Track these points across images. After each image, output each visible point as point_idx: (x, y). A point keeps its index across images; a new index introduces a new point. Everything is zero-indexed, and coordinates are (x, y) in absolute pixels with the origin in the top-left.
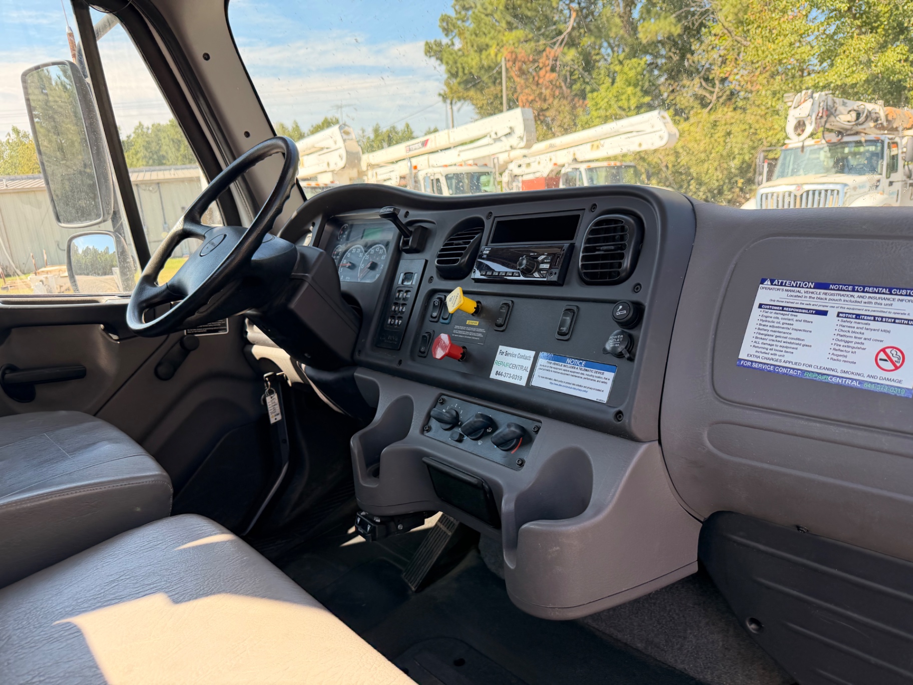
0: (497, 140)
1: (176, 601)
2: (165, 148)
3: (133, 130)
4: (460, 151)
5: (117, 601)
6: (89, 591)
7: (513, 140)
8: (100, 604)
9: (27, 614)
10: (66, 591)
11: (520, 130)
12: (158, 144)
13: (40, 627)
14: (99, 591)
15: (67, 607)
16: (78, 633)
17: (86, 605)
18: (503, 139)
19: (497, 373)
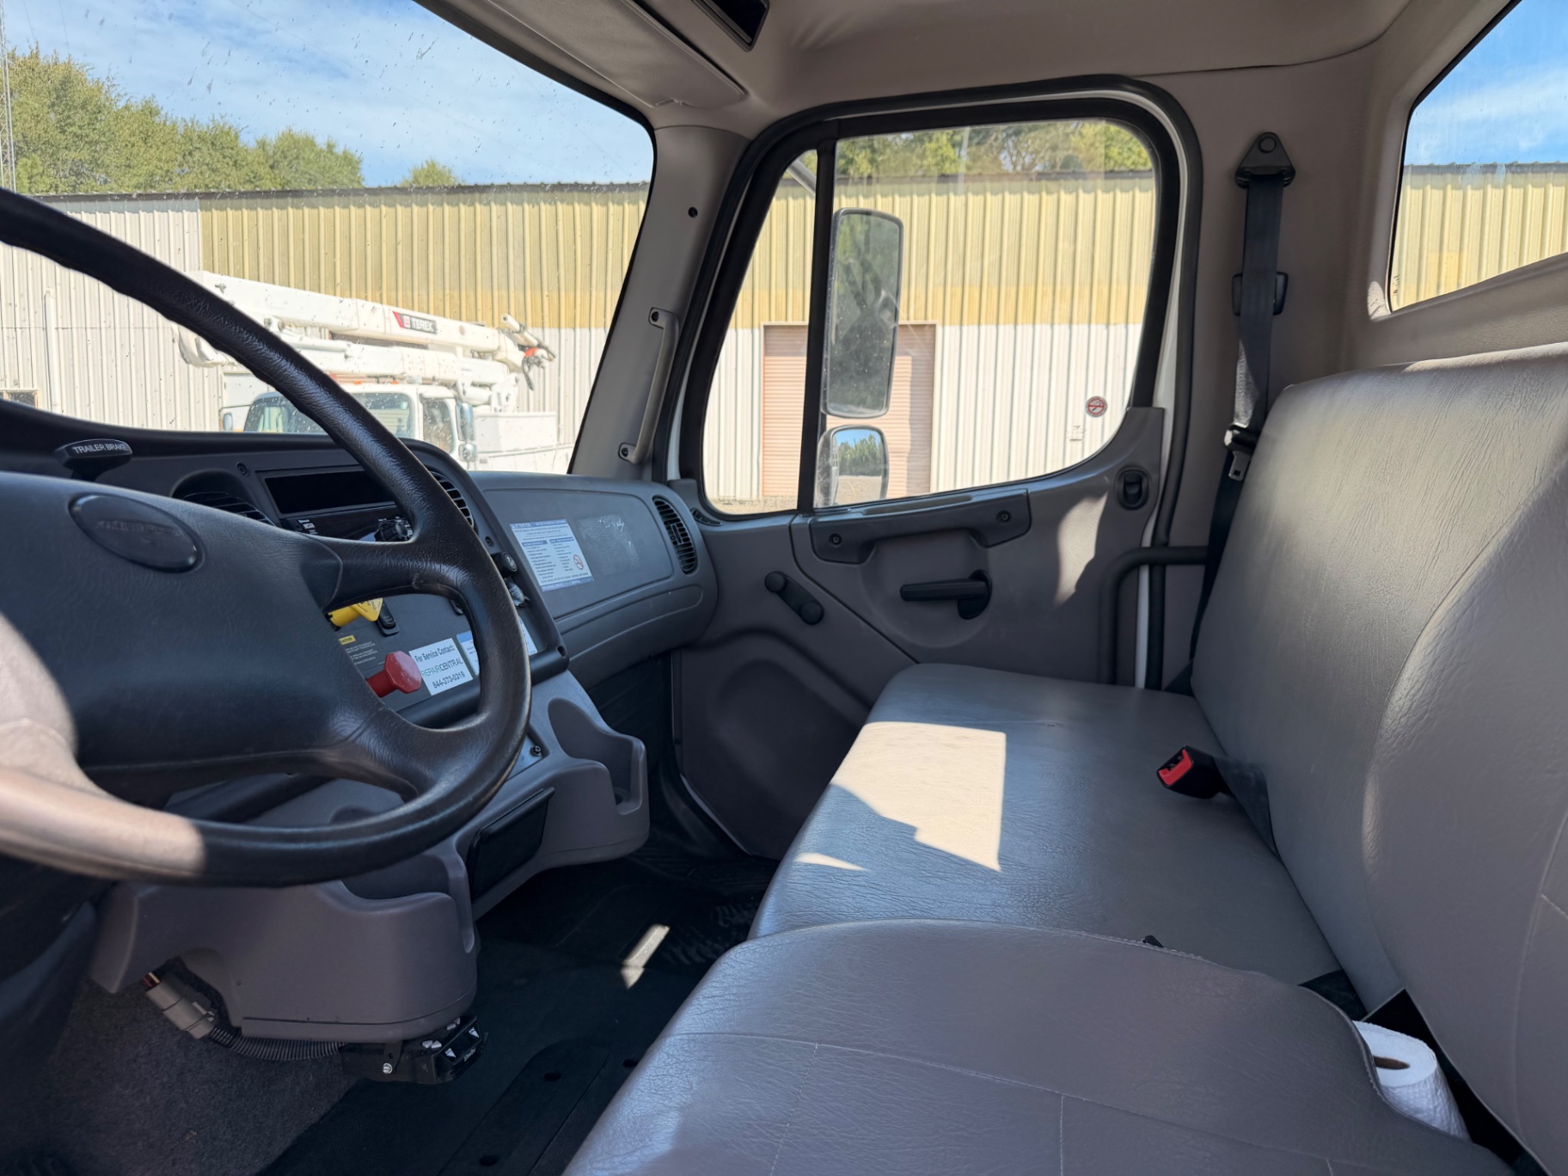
1: (913, 830)
5: (952, 858)
6: (967, 885)
8: (967, 866)
9: (1038, 907)
10: (989, 902)
13: (1030, 885)
14: (959, 878)
15: (997, 885)
16: (1002, 858)
17: (980, 874)
19: (436, 685)
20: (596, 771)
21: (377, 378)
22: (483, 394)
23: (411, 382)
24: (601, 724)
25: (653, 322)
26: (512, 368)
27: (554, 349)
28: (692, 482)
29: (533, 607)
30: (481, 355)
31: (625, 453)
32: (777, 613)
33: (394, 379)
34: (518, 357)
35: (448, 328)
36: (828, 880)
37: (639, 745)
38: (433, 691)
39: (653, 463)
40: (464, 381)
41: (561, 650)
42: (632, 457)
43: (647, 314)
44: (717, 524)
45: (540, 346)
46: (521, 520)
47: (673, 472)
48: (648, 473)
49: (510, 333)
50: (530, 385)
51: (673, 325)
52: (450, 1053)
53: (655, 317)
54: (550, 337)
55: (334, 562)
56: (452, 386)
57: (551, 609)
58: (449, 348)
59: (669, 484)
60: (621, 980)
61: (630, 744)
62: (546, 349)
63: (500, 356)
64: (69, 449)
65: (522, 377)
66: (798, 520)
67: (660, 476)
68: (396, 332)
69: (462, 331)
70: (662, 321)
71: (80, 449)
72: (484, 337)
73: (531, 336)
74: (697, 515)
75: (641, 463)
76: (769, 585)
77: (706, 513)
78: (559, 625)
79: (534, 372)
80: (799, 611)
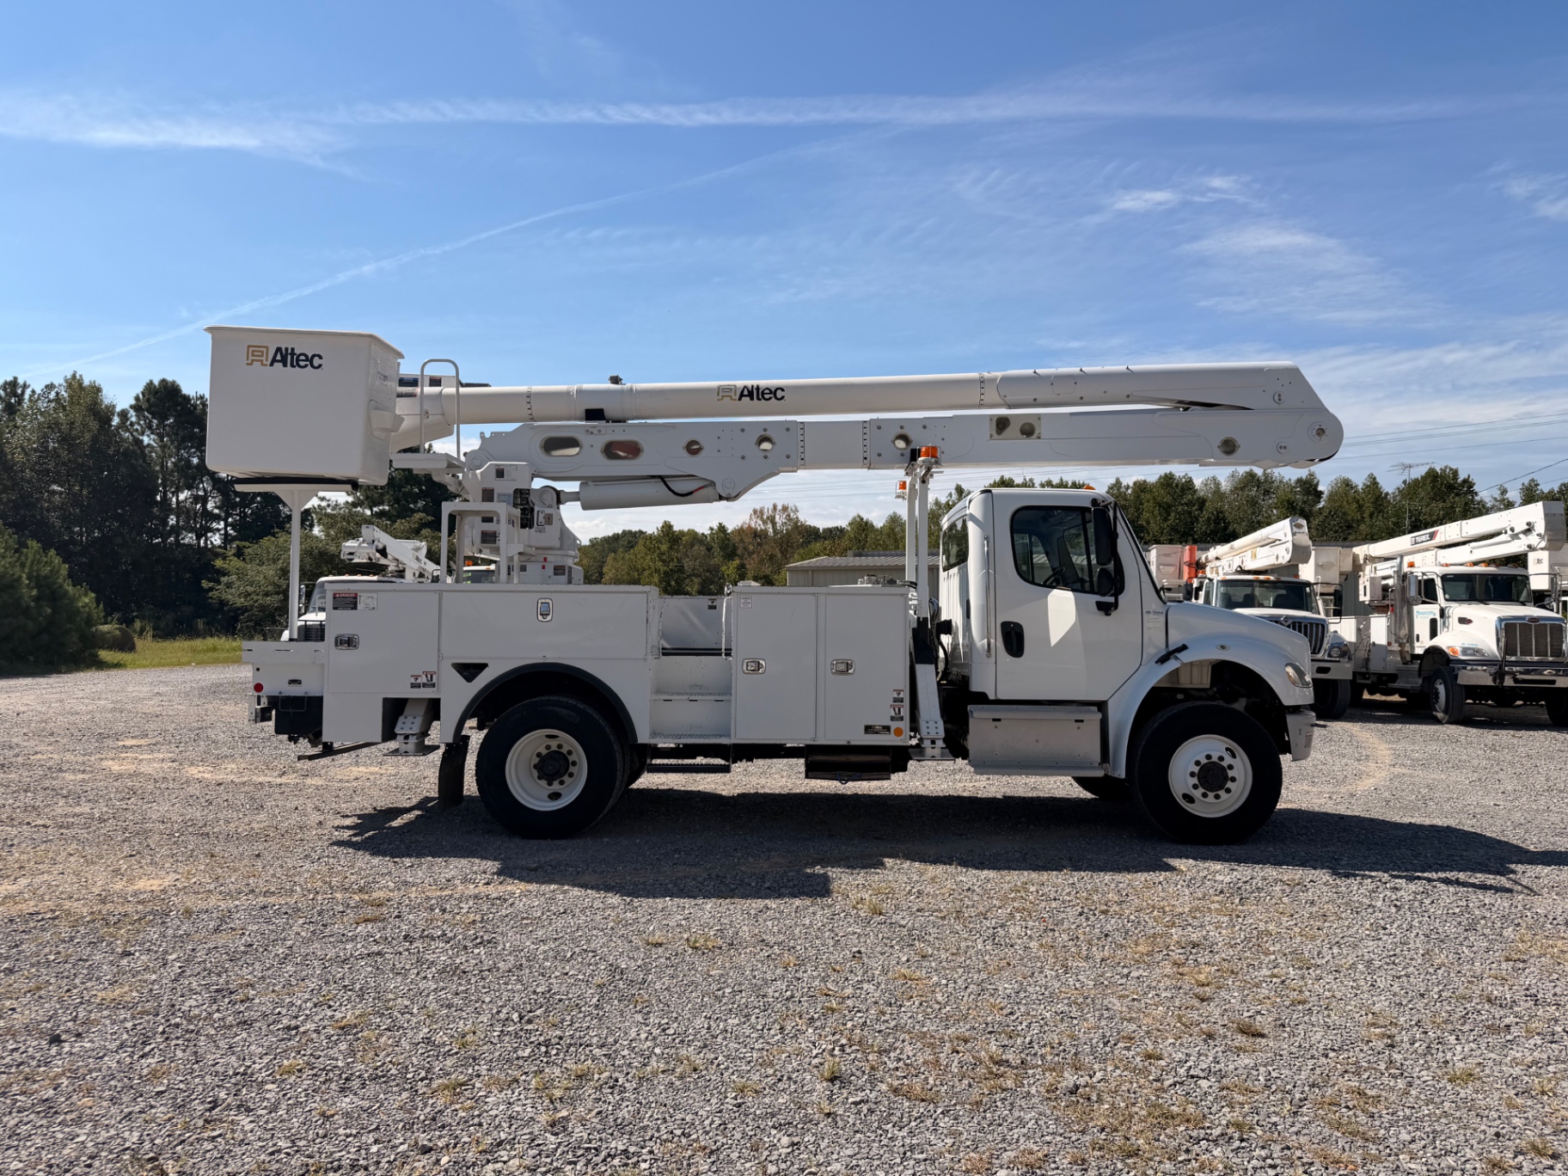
0: (1515, 537)
2: (1146, 515)
3: (1106, 489)
4: (1474, 548)
7: (1533, 539)
11: (1540, 527)
12: (1138, 509)
18: (1521, 536)
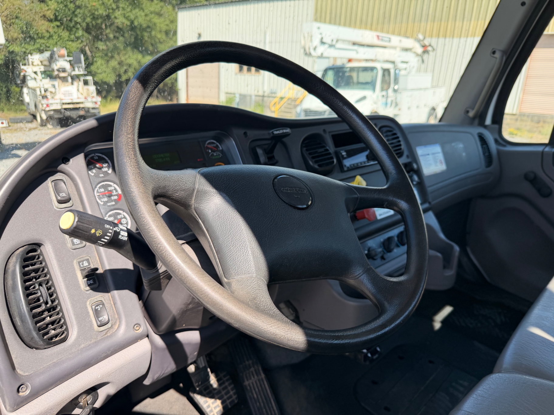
19: (380, 215)
20: (437, 257)
21: (367, 60)
22: (404, 66)
23: (379, 61)
24: (442, 236)
25: (492, 55)
26: (417, 55)
27: (435, 47)
28: (496, 126)
29: (421, 185)
30: (406, 50)
31: (468, 112)
32: (527, 189)
33: (372, 60)
34: (420, 50)
35: (395, 40)
36: (542, 345)
37: (457, 248)
38: (379, 218)
39: (480, 117)
40: (398, 60)
41: (430, 203)
42: (471, 114)
43: (490, 50)
44: (504, 146)
45: (430, 45)
46: (421, 144)
47: (488, 121)
48: (476, 122)
49: (419, 41)
50: (423, 61)
51: (502, 57)
52: (369, 355)
53: (494, 53)
54: (434, 42)
55: (356, 196)
56: (393, 62)
57: (427, 183)
58: (394, 48)
59: (485, 127)
60: (432, 327)
61: (452, 247)
62: (432, 47)
63: (414, 50)
64: (272, 132)
65: (420, 59)
66: (547, 149)
67: (482, 123)
68: (376, 42)
69: (400, 41)
70: (498, 55)
71: (276, 132)
72: (409, 43)
73: (426, 42)
74: (496, 141)
75: (474, 118)
76: (526, 177)
77: (501, 141)
78: (429, 189)
79: (425, 56)
80: (539, 190)
